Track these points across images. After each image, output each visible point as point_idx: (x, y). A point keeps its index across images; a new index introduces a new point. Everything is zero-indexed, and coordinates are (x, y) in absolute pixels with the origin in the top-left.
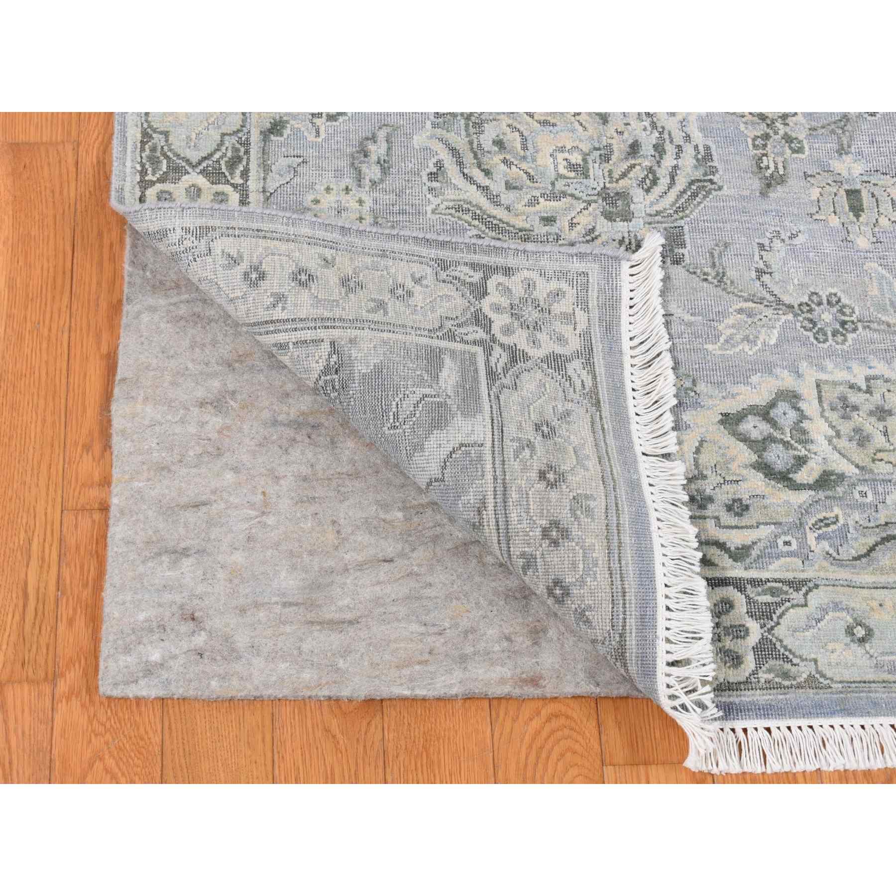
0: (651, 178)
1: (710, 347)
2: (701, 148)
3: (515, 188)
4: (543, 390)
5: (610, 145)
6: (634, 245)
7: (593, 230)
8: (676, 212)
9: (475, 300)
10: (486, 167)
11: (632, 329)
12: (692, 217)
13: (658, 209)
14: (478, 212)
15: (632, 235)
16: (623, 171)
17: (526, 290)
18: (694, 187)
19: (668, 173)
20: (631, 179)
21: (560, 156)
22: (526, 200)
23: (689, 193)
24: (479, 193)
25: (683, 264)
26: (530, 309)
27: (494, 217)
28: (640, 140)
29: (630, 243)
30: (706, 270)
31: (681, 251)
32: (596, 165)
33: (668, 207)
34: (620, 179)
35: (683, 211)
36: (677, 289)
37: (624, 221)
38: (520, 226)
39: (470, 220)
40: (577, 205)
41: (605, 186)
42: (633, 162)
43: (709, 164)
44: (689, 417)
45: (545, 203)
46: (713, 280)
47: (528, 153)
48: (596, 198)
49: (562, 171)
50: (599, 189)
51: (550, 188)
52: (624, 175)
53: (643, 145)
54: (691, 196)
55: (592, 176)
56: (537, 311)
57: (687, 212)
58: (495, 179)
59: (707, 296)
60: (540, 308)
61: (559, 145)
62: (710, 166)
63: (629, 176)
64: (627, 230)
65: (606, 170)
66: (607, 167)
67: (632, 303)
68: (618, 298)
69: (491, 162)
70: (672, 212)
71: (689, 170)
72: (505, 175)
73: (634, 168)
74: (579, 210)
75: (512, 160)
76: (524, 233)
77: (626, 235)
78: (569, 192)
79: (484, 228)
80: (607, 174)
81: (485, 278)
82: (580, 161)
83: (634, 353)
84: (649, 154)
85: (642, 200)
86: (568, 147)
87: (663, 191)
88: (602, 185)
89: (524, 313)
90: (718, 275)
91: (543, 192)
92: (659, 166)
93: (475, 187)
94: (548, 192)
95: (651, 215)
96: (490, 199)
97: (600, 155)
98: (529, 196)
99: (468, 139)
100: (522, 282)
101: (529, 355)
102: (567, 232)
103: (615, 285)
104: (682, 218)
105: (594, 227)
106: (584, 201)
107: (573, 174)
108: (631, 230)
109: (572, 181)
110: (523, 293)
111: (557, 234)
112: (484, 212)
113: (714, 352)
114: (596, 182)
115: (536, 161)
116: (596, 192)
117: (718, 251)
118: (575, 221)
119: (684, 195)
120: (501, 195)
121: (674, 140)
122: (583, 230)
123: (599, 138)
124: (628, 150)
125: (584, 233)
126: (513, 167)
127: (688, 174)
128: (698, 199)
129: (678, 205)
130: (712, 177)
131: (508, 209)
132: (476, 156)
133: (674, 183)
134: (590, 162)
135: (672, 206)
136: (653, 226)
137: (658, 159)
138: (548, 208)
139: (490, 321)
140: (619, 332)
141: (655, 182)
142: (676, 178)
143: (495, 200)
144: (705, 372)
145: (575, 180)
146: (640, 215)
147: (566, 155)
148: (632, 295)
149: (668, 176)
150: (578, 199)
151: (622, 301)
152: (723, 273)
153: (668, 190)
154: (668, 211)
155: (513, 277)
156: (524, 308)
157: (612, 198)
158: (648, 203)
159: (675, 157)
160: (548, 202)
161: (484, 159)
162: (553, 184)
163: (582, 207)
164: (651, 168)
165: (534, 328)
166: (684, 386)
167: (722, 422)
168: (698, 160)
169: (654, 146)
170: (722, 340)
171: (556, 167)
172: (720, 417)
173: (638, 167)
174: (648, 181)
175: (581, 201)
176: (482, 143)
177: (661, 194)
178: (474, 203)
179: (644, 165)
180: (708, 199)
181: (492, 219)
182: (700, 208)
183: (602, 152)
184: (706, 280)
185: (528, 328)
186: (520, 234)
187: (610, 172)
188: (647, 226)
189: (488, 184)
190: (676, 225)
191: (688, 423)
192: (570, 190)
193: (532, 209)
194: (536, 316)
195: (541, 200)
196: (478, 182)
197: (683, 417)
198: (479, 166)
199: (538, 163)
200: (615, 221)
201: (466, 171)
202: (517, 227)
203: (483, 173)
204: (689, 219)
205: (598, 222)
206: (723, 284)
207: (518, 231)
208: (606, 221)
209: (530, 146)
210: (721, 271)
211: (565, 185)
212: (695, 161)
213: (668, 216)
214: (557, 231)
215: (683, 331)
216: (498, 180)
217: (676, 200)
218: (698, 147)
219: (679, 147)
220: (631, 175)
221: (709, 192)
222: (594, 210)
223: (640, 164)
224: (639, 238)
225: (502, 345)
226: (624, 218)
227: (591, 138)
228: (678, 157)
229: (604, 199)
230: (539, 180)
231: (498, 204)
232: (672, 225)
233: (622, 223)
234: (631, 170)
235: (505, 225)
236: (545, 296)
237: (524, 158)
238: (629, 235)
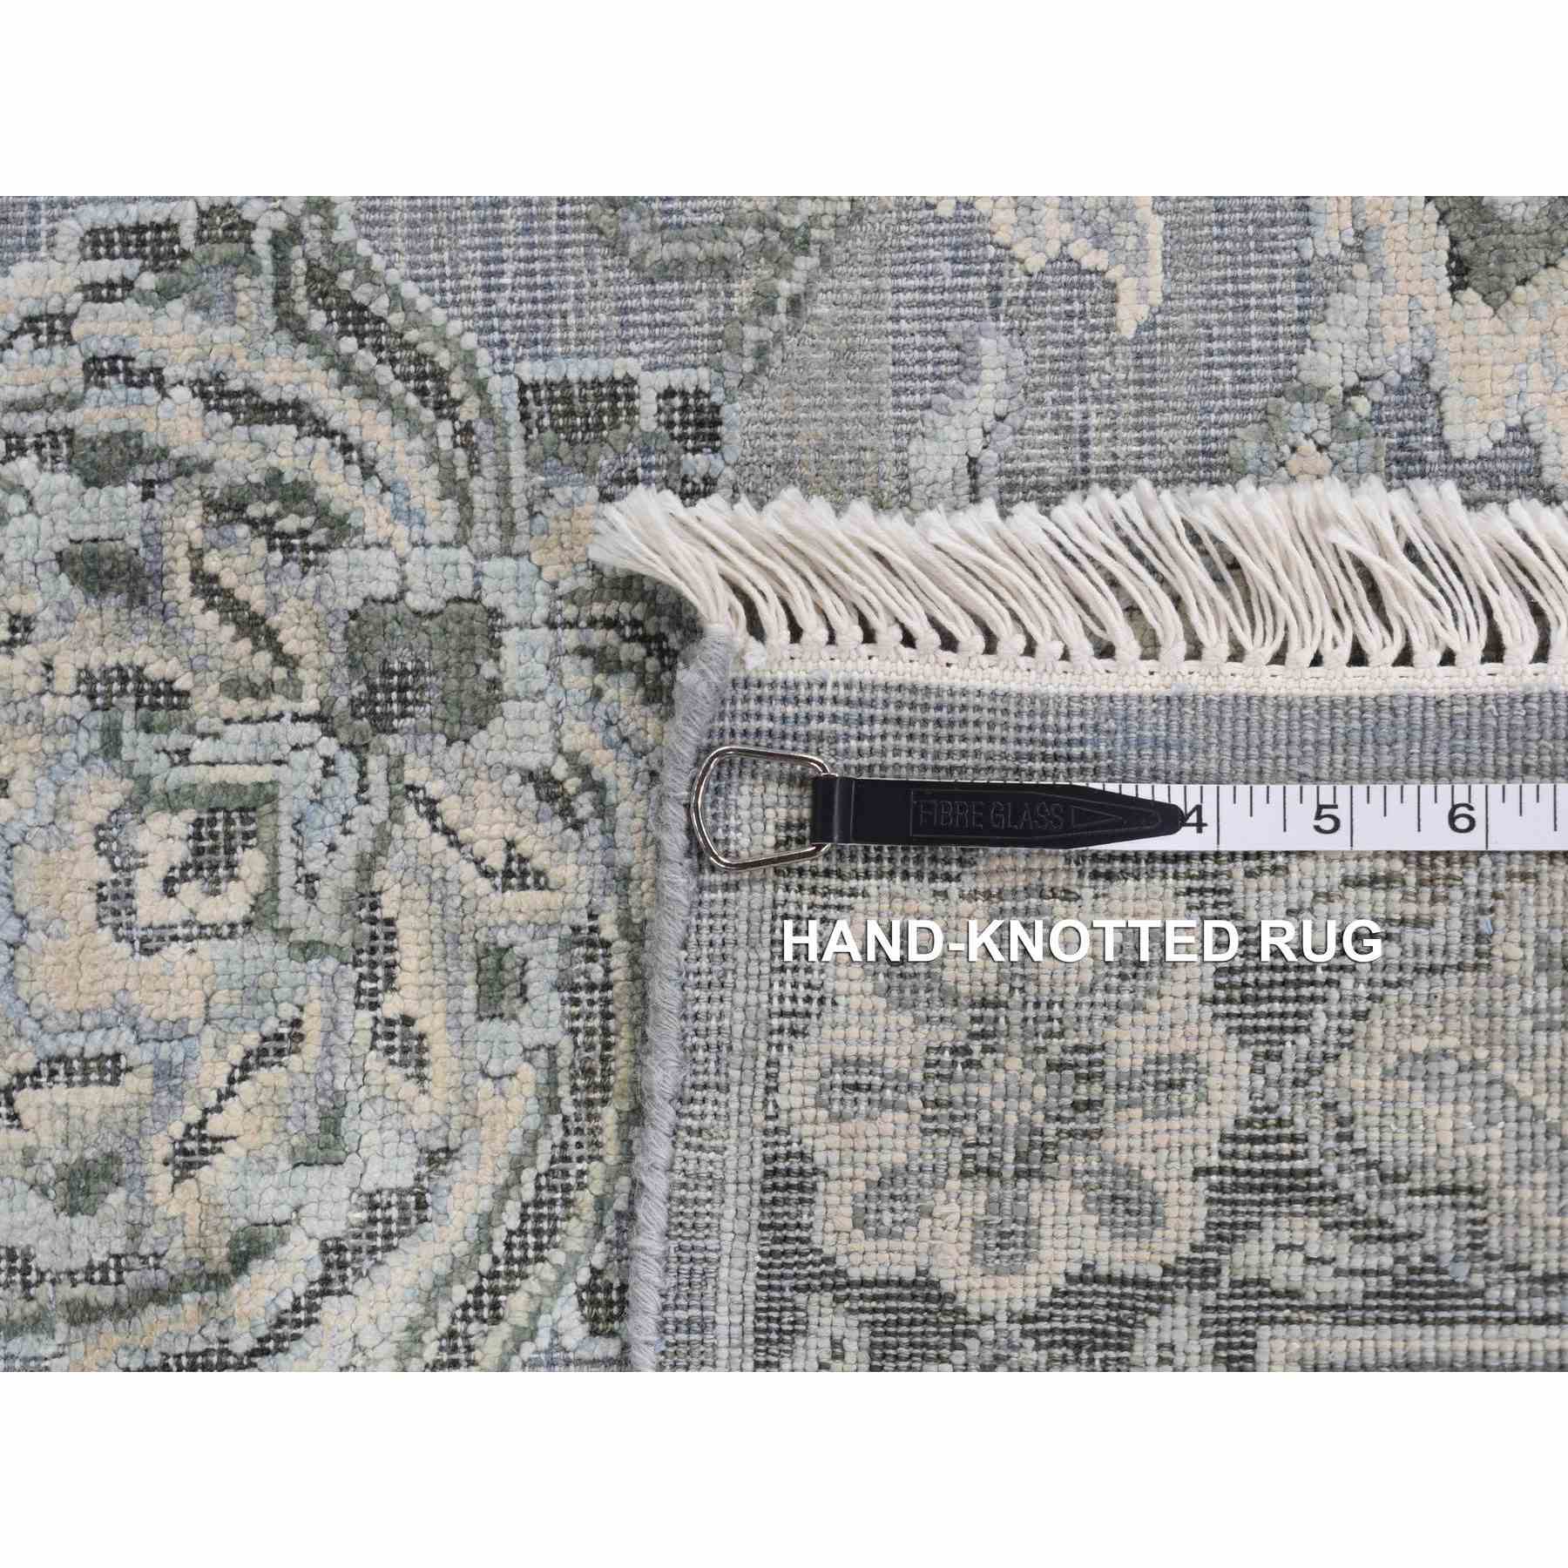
0: (271, 509)
1: (1131, 313)
2: (106, 270)
3: (331, 1122)
4: (1450, 1066)
5: (85, 677)
6: (624, 608)
7: (543, 783)
8: (445, 407)
9: (972, 1344)
10: (220, 1253)
11: (1058, 648)
12: (470, 340)
13: (432, 489)
14: (460, 1293)
15: (570, 612)
16: (230, 630)
17: (883, 1104)
18: (318, 320)
19: (241, 431)
20: (276, 601)
21: (151, 908)
22: (395, 1074)
23: (349, 344)
24: (360, 1287)
25: (717, 398)
26: (986, 1091)
27: (487, 1221)
28: (61, 544)
29: (610, 624)
30: (741, 300)
31: (648, 404)
32: (202, 749)
33: (418, 443)
34: (277, 649)
35: (440, 376)
36: (840, 435)
37: (499, 643)
38: (533, 1106)
39: (504, 1330)
40: (410, 848)
41: (319, 718)
42: (183, 583)
43: (188, 241)
44: (1475, 430)
45: (409, 992)
46: (799, 276)
47: (136, 1054)
48: (375, 764)
49: (233, 903)
50: (329, 746)
51: (330, 964)
52: (255, 628)
53: (88, 532)
54: (360, 336)
55: (264, 774)
56: (988, 1060)
57: (444, 359)
58: (283, 1213)
59: (878, 305)
60: (976, 1046)
61: (90, 909)
62: (200, 240)
63: (259, 605)
64: (545, 630)
65: (228, 707)
66: (207, 702)
67: (928, 637)
68: (907, 697)
69: (192, 1226)
70: (445, 428)
71: (223, 335)
72: (258, 1162)
73: (215, 578)
74: (439, 841)
75: (177, 1130)
76: (564, 1091)
77: (570, 638)
78: (349, 879)
79: (546, 1272)
80: (249, 705)
81: (837, 1284)
82: (181, 824)
83: (1175, 646)
84: (140, 508)
85: (388, 557)
86: (100, 869)
87: (338, 459)
88: (309, 731)
89: (1012, 1119)
90: (765, 251)
91: (349, 995)
92: (206, 467)
93: (330, 1305)
94: (352, 975)
95: (466, 522)
96: (387, 1236)
97: (148, 729)
98: (374, 1062)
99: (61, 1326)
100: (840, 1118)
101: (1245, 1114)
102: (555, 899)
103: (841, 710)
104: (481, 388)
105: (529, 776)
106: (394, 815)
107: (252, 862)
108: (541, 613)
109: (286, 865)
110: (902, 1117)
111: (566, 946)
112: (458, 1268)
113: (1156, 298)
114: (298, 758)
115: (181, 1021)
116: (346, 760)
117: (647, 239)
118: (496, 861)
119: (360, 365)
120: (368, 1185)
121: (58, 387)
122: (542, 829)
123: (46, 729)
124: (113, 601)
125: (558, 823)
126: (216, 1125)
127: (247, 343)
128: (380, 305)
129: (412, 400)
130: (260, 238)
131: (438, 1158)
132: (162, 1296)
133: (297, 405)
134: (182, 775)
135: (415, 429)
136: (521, 515)
137: (165, 470)
138: (429, 976)
139: (1081, 1279)
140: (1073, 705)
141: (297, 494)
142: (270, 396)
143: (394, 1213)
144: (1255, 344)
145: (287, 850)
146: (466, 572)
147: (146, 883)
148: (889, 635)
149: (262, 431)
150: (383, 840)
151: (921, 681)
152: (761, 226)
153: (331, 434)
154: (445, 444)
155: (820, 1158)
156: (985, 1117)
157: (372, 689)
158: (401, 531)
159: (150, 393)
160: (402, 978)
161: (177, 1256)
162: (308, 950)
163: (425, 824)
164: (212, 506)
165: (1089, 1078)
166: (1322, 437)
167: (1496, 296)
168: (165, 294)
169: (88, 483)
170: (1092, 259)
171: (212, 932)
172: (1470, 295)
173: (212, 563)
174: (290, 523)
175: (397, 831)
176: (82, 1262)
177: (356, 470)
178: (416, 1310)
179: (197, 537)
180: (378, 263)
181: (499, 1234)
182: (423, 302)
183: (128, 720)
184: (795, 304)
185: (1089, 1104)
186: (568, 1109)
187: (235, 687)
188: (520, 543)
189: (313, 1249)
190: (513, 415)
191: (1500, 434)
192: (338, 877)
193: (440, 1047)
194: (1015, 1064)
195: (392, 1006)
196: (300, 1288)
197: (1472, 453)
198: (218, 1281)
199: (196, 1012)
200: (494, 683)
201: (242, 1345)
202: (533, 1122)
203: (255, 1264)
204: (483, 357)
205: (506, 758)
206: (816, 234)
207: (556, 1120)
208: (495, 725)
209: (97, 1044)
210: (751, 236)
211: (311, 894)
212: (176, 306)
213: (469, 447)
214: (553, 944)
215: (1047, 422)
216: (292, 1197)
217: (389, 403)
218: (94, 286)
219: (98, 369)
220: (254, 596)
221: (342, 254)
222: (438, 770)
223: (196, 554)
224: (585, 582)
225: (1224, 1235)
226: (482, 644)
227: (48, 764)
228: (154, 378)
229: (382, 724)
230: (288, 1011)
231: (418, 1204)
232: (516, 430)
233: (509, 655)
234: (228, 593)
235: (528, 1175)
236: (906, 1019)
237: (165, 1074)
238: (573, 625)
